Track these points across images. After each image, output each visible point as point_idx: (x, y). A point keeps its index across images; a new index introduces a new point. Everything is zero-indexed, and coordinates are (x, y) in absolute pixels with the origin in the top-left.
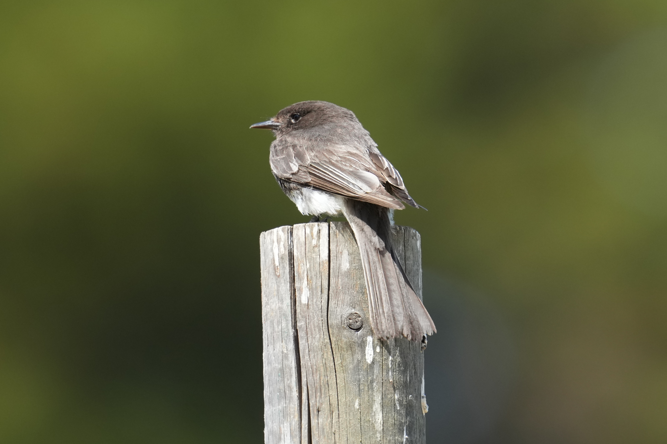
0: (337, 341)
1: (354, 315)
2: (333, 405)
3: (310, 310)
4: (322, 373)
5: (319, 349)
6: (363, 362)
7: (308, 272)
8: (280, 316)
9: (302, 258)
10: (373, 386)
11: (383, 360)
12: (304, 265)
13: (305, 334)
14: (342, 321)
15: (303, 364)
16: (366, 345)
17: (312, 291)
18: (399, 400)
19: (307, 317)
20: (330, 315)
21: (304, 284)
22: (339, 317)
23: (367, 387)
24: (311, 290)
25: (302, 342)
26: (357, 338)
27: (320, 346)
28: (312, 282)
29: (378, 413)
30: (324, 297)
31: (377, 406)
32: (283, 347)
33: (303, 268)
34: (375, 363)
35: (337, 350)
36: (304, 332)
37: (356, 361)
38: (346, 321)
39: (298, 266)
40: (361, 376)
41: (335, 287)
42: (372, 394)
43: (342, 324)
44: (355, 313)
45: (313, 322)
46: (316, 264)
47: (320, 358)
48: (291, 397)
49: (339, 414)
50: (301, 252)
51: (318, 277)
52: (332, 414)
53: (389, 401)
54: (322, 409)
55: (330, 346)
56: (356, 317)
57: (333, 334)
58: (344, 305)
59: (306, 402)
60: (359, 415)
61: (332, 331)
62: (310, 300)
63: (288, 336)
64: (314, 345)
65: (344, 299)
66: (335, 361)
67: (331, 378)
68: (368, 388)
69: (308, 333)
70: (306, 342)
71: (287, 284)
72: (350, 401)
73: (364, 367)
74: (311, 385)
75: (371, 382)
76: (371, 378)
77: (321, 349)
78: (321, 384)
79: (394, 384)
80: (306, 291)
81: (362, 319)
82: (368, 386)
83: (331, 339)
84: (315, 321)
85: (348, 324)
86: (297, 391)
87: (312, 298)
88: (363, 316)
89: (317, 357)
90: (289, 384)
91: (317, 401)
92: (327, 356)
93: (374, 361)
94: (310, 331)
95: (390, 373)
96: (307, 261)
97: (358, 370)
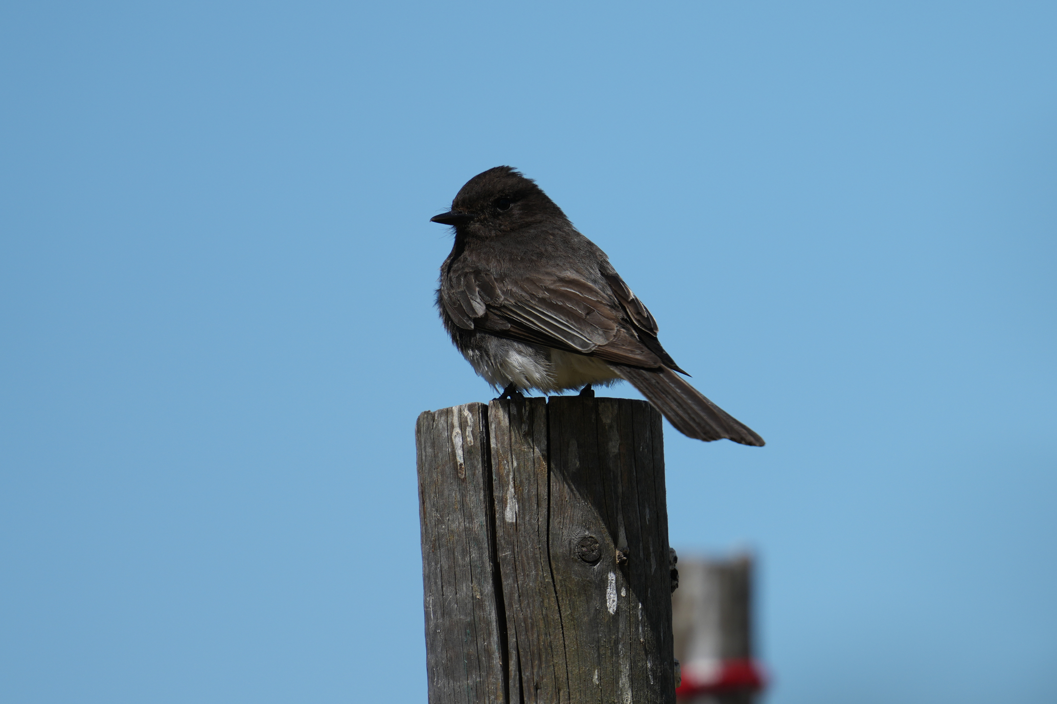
0: (565, 580)
1: (588, 540)
2: (561, 679)
3: (520, 532)
4: (542, 629)
5: (536, 592)
6: (603, 612)
7: (516, 474)
8: (468, 542)
9: (504, 453)
10: (618, 649)
11: (631, 609)
12: (509, 463)
13: (511, 569)
14: (571, 549)
15: (509, 616)
16: (607, 586)
17: (522, 503)
18: (652, 670)
19: (516, 543)
20: (553, 540)
21: (509, 492)
22: (566, 543)
23: (610, 651)
24: (521, 501)
25: (507, 583)
26: (594, 576)
27: (537, 588)
28: (523, 490)
29: (626, 690)
30: (542, 513)
31: (624, 681)
32: (474, 589)
33: (507, 467)
34: (620, 613)
35: (564, 595)
36: (511, 567)
37: (593, 611)
38: (576, 550)
39: (499, 464)
40: (601, 634)
41: (560, 496)
42: (617, 662)
43: (570, 554)
44: (590, 537)
45: (525, 551)
46: (528, 461)
47: (538, 607)
48: (490, 666)
49: (569, 692)
50: (502, 443)
51: (532, 481)
52: (559, 694)
53: (640, 671)
54: (542, 686)
55: (553, 589)
56: (591, 542)
57: (558, 569)
58: (573, 525)
59: (515, 675)
60: (600, 694)
61: (556, 565)
62: (519, 517)
63: (483, 573)
64: (528, 587)
65: (573, 515)
66: (561, 612)
67: (555, 637)
68: (612, 653)
69: (517, 568)
70: (514, 583)
71: (480, 493)
72: (585, 672)
73: (605, 620)
74: (524, 649)
75: (614, 643)
76: (615, 637)
77: (540, 593)
78: (541, 647)
79: (645, 644)
80: (513, 503)
81: (601, 546)
82: (610, 649)
83: (555, 578)
84: (528, 549)
85: (580, 554)
86: (500, 657)
87: (523, 514)
88: (602, 541)
89: (534, 606)
90: (486, 647)
91: (535, 673)
92: (549, 604)
93: (618, 611)
94: (520, 565)
95: (640, 628)
96: (514, 457)
97: (596, 625)
